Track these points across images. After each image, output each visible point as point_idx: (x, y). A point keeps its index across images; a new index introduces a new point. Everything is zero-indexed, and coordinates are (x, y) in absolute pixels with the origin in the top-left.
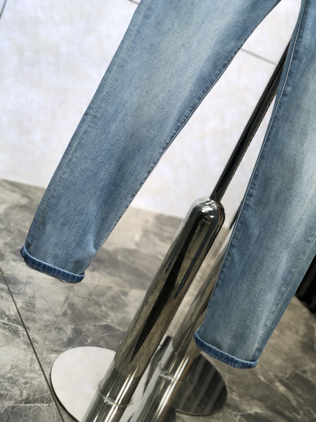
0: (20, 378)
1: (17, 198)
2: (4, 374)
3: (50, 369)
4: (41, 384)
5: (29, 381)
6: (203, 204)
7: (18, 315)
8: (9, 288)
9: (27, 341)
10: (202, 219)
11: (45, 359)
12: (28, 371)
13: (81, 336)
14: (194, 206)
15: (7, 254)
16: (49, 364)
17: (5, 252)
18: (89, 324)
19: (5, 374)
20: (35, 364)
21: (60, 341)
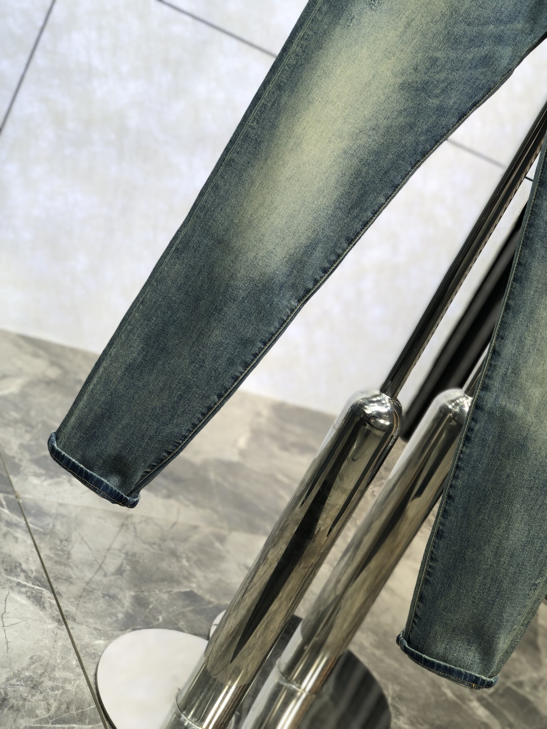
0: (45, 679)
1: (41, 367)
2: (18, 671)
3: (95, 666)
4: (81, 690)
5: (60, 685)
6: (367, 399)
7: (42, 571)
8: (27, 523)
9: (57, 615)
10: (365, 425)
11: (87, 648)
12: (59, 668)
13: (147, 611)
14: (353, 402)
15: (24, 463)
16: (93, 656)
17: (21, 460)
18: (160, 591)
19: (21, 672)
20: (70, 656)
21: (111, 618)
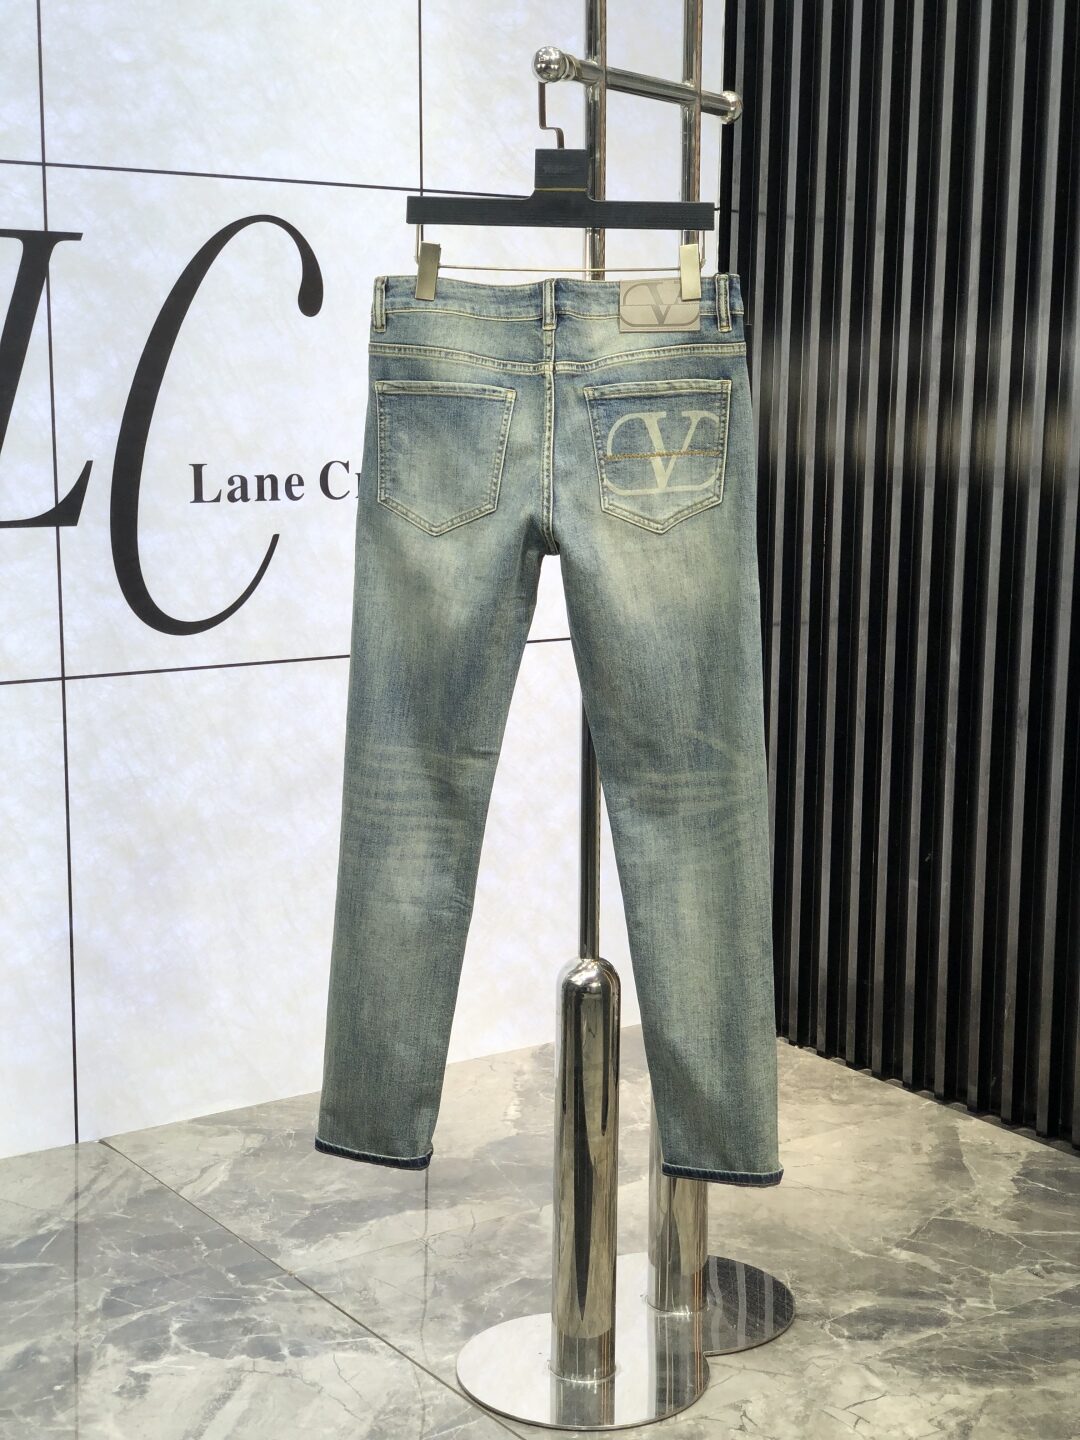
0: (411, 1404)
1: (237, 1142)
2: (381, 1409)
3: (455, 1376)
5: (428, 1403)
6: (573, 972)
7: (356, 1324)
8: (315, 1292)
9: (393, 1353)
10: (583, 996)
11: (439, 1366)
12: (419, 1392)
13: (484, 1313)
14: (562, 981)
15: (278, 1242)
16: (448, 1369)
17: (273, 1240)
19: (384, 1409)
21: (449, 1334)
